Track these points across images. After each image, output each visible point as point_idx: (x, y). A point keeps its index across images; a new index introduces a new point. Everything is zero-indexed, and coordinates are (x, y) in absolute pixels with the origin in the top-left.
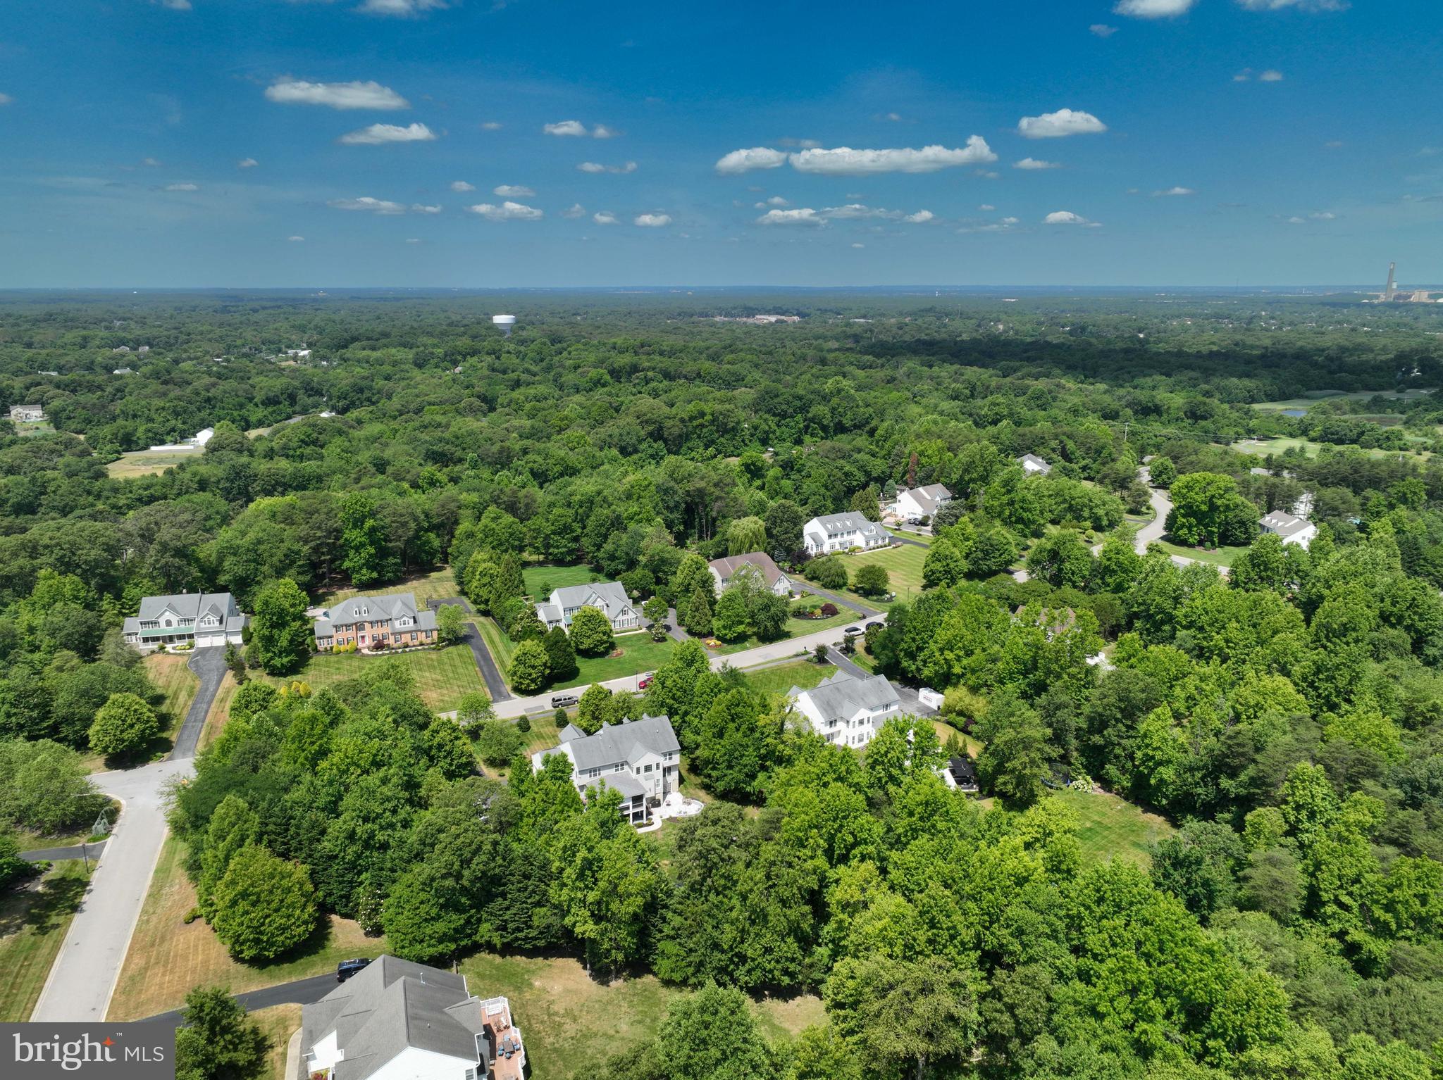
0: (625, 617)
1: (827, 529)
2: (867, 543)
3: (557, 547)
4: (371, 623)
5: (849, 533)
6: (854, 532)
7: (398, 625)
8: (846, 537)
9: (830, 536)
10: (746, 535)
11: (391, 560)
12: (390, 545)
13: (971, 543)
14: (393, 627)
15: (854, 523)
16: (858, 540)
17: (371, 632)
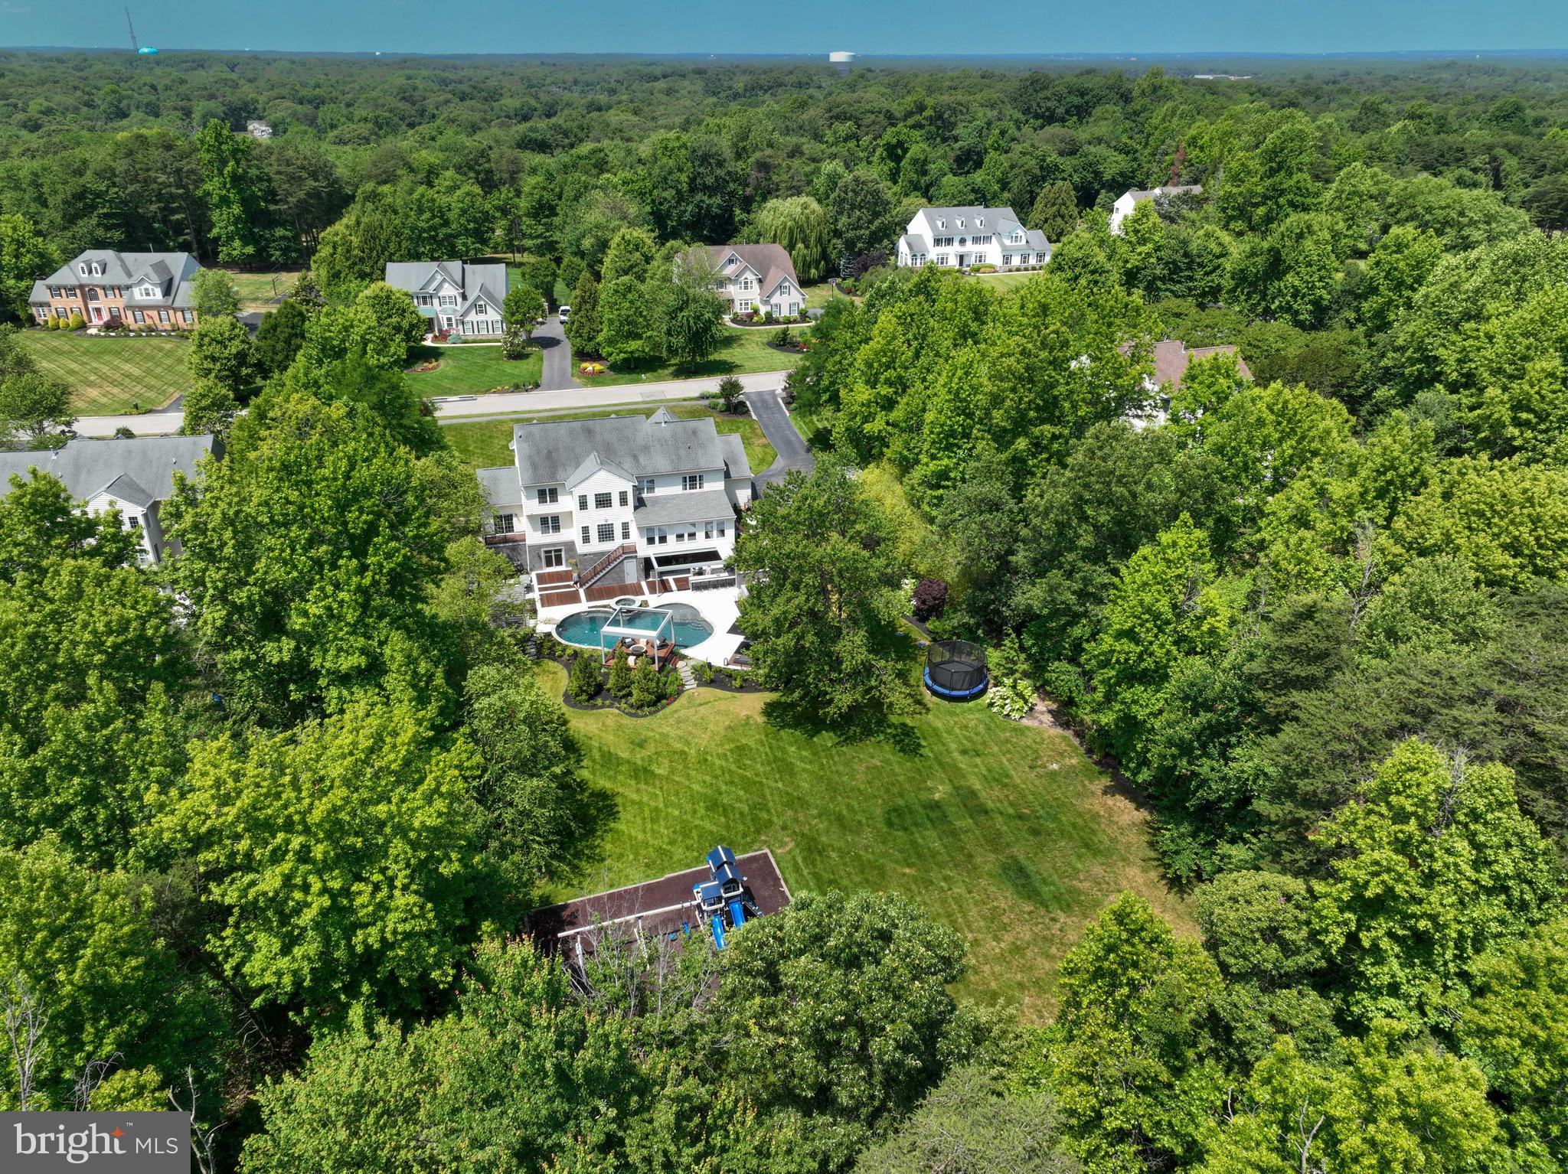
0: (482, 317)
1: (933, 227)
2: (1007, 259)
3: (531, 237)
4: (104, 288)
5: (976, 240)
6: (987, 239)
7: (138, 295)
8: (970, 247)
9: (938, 242)
10: (784, 224)
11: (280, 232)
12: (272, 207)
13: (1149, 247)
14: (132, 296)
15: (988, 223)
16: (992, 253)
17: (106, 304)
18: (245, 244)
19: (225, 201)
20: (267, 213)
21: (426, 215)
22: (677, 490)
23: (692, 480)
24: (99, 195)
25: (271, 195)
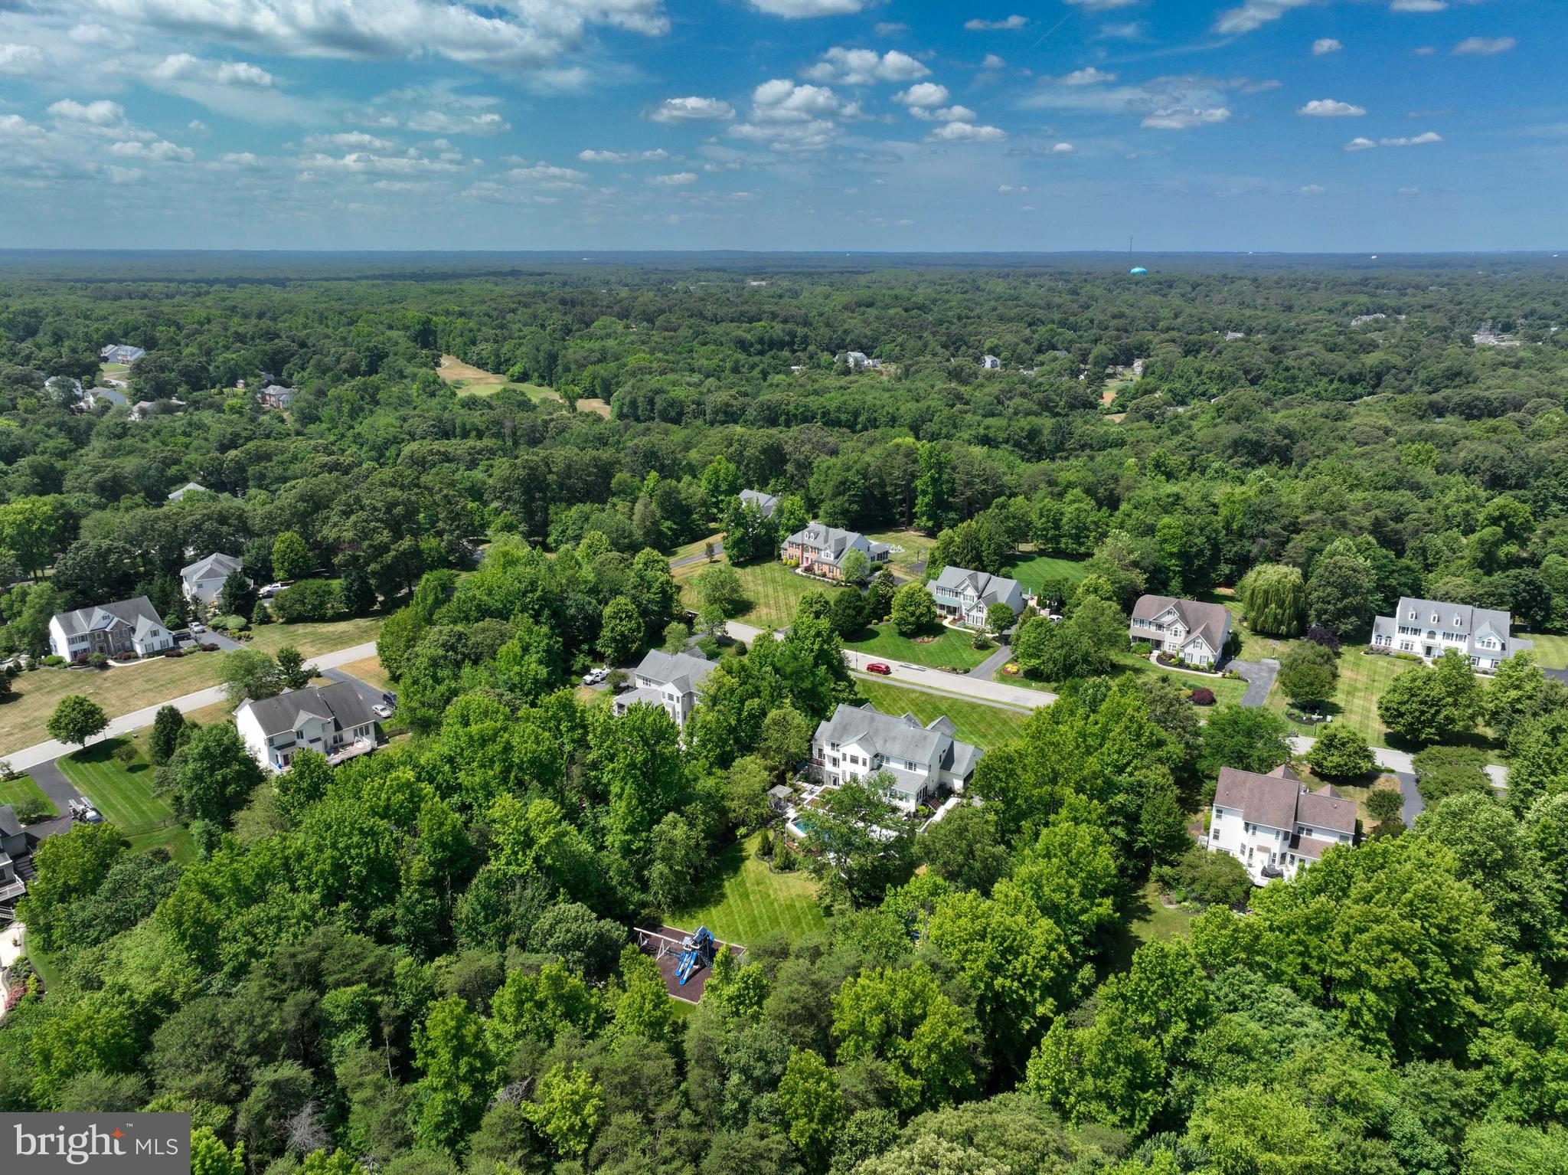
1: (1403, 617)
2: (1474, 660)
4: (812, 548)
7: (823, 556)
9: (1403, 630)
12: (951, 499)
15: (1468, 624)
17: (811, 556)
18: (929, 520)
19: (924, 493)
20: (946, 501)
21: (1044, 520)
22: (901, 767)
23: (911, 765)
24: (854, 483)
25: (952, 492)
